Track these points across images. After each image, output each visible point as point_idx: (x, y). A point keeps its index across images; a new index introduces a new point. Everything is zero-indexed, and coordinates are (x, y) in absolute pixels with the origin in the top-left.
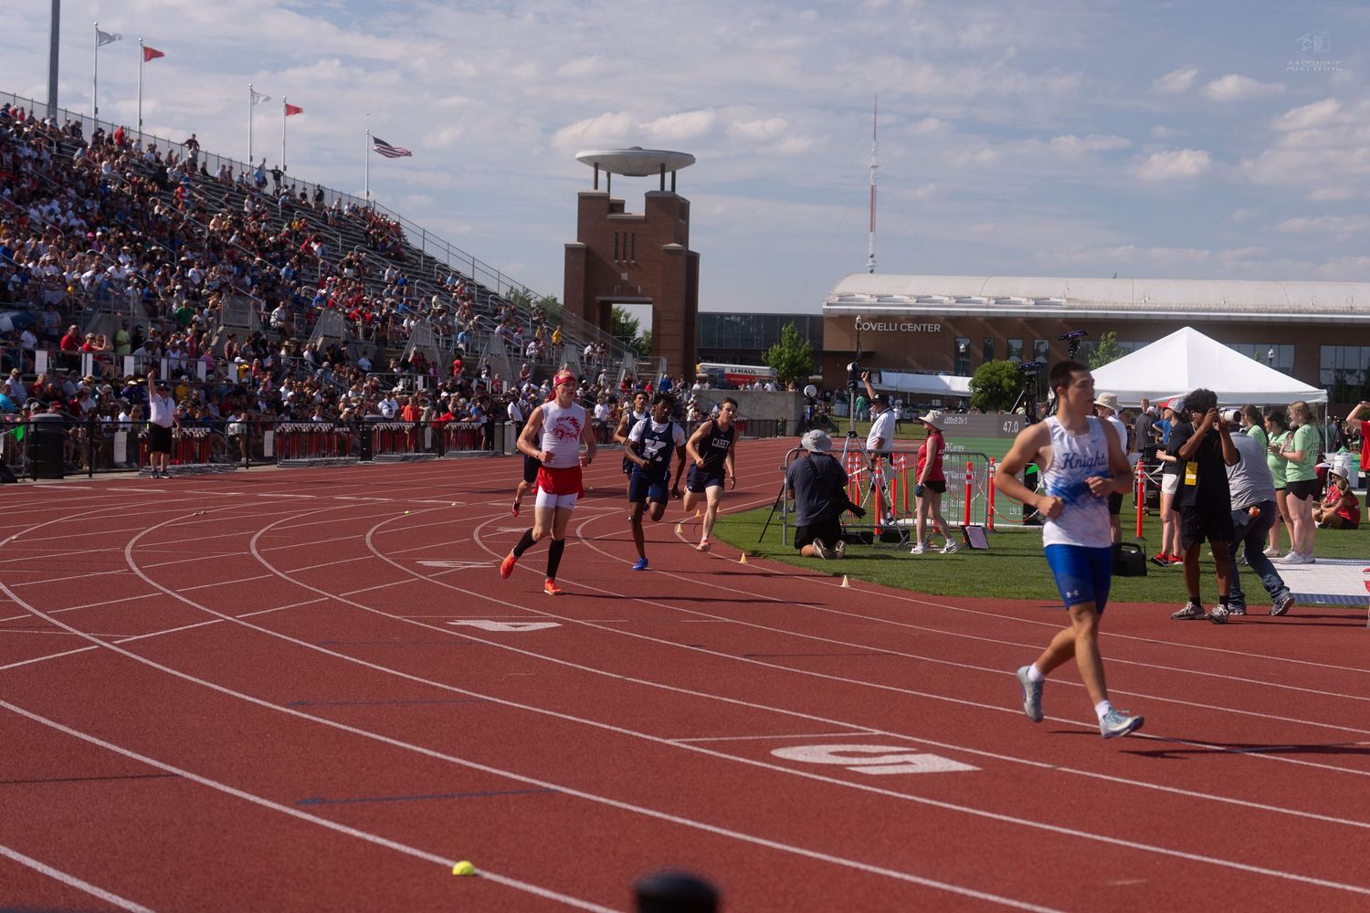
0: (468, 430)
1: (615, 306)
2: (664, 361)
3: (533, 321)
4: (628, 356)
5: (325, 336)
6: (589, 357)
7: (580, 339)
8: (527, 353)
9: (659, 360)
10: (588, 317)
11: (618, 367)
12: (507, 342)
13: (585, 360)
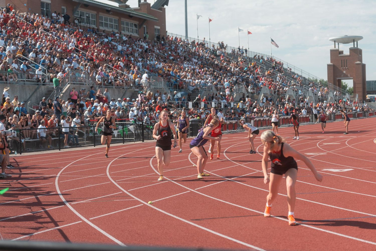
0: (305, 117)
1: (342, 80)
2: (357, 95)
3: (319, 86)
4: (347, 94)
5: (264, 94)
6: (336, 95)
7: (333, 90)
8: (319, 95)
9: (356, 95)
10: (335, 84)
11: (344, 97)
12: (313, 92)
13: (335, 96)
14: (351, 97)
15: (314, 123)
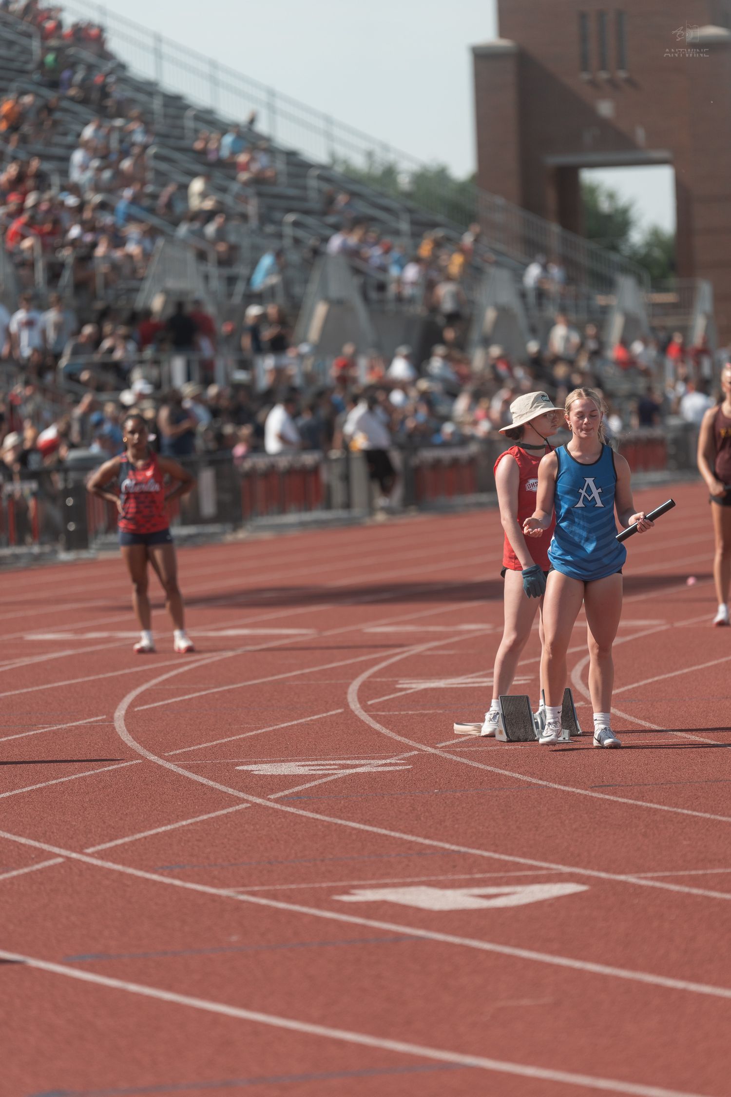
0: (289, 471)
1: (586, 172)
2: (705, 291)
4: (627, 285)
6: (541, 294)
7: (517, 252)
9: (693, 288)
10: (531, 203)
11: (605, 310)
12: (357, 271)
13: (532, 299)
14: (655, 305)
15: (357, 511)
